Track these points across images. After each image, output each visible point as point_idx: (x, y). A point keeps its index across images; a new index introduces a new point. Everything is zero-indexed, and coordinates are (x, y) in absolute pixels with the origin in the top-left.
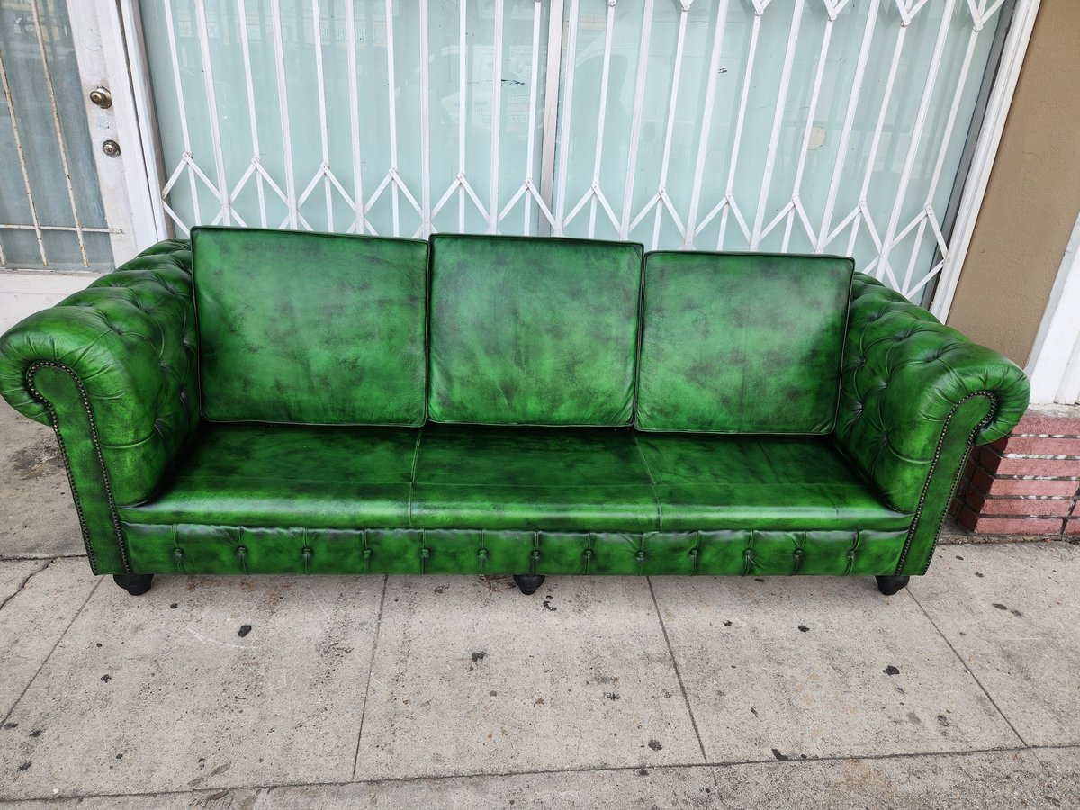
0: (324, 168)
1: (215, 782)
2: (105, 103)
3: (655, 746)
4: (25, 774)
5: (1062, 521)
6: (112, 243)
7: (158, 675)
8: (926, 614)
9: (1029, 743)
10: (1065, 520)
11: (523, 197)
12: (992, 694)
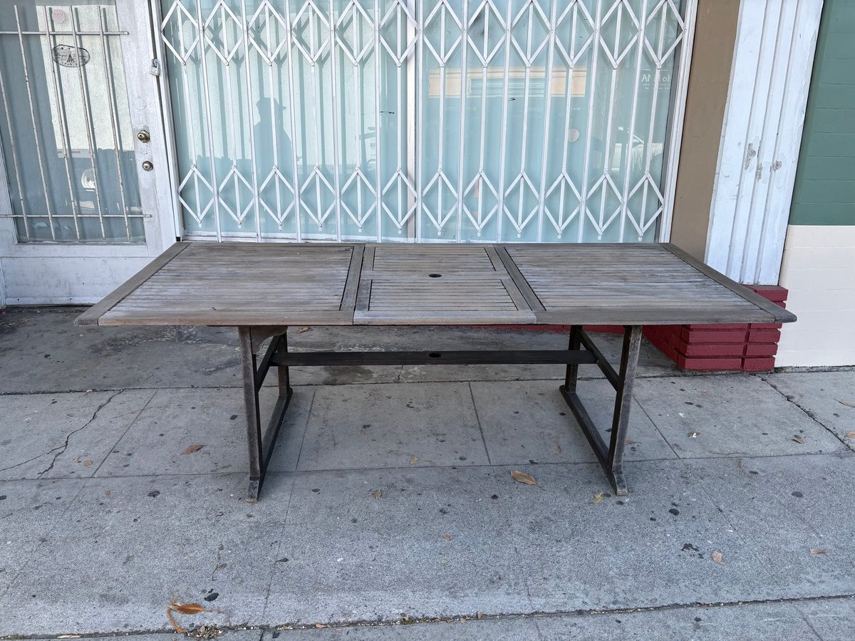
0: (274, 169)
1: (224, 471)
2: (146, 139)
3: (461, 459)
4: (127, 468)
5: (740, 360)
6: (145, 224)
7: (189, 434)
8: (641, 407)
9: (681, 456)
10: (743, 360)
11: (397, 179)
12: (668, 439)
